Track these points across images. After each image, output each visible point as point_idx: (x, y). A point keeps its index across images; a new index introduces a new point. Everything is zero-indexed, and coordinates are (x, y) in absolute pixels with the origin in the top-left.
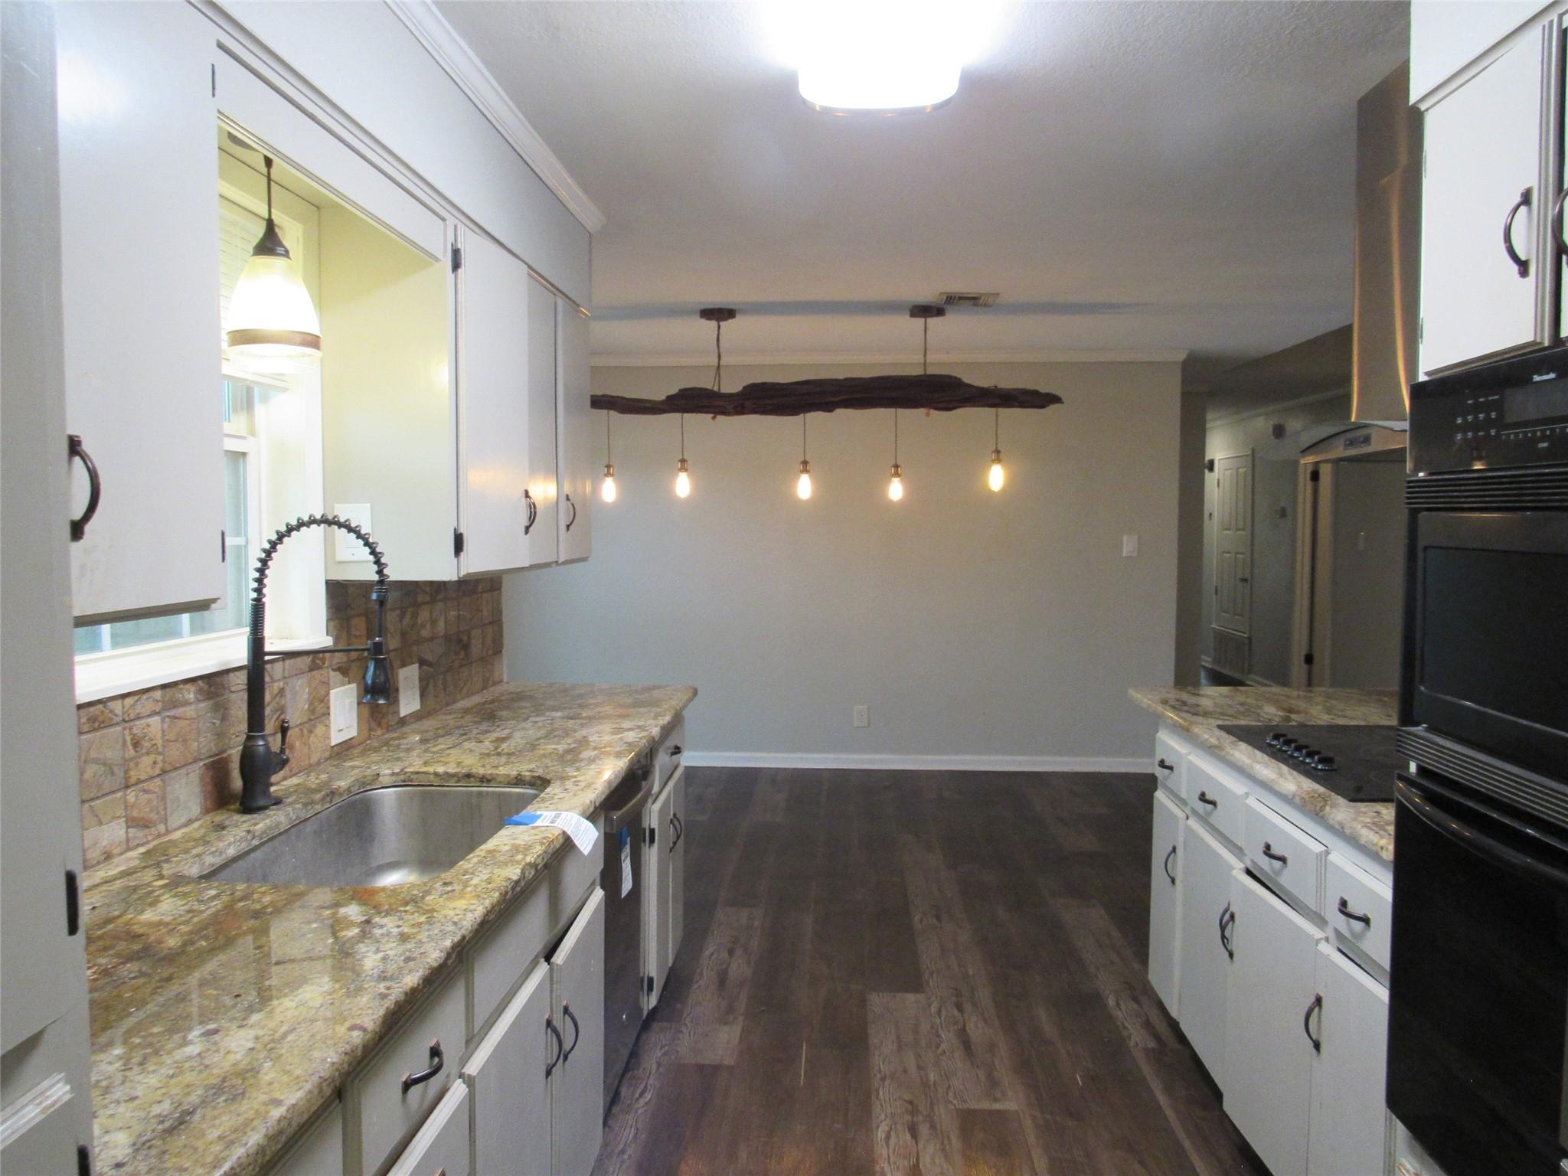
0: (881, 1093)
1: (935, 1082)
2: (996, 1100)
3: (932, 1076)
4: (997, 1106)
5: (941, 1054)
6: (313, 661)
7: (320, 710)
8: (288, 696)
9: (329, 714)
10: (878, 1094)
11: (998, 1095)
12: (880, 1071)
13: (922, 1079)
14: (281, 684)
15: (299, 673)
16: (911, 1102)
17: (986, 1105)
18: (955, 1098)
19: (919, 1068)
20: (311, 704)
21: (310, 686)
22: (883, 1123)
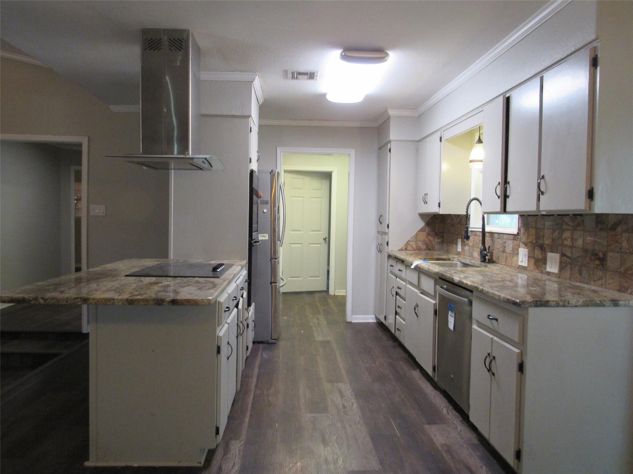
0: (359, 417)
1: (338, 422)
2: (314, 417)
3: (339, 424)
4: (313, 415)
5: (336, 434)
6: (514, 238)
7: (516, 252)
8: (506, 243)
9: (518, 255)
10: (360, 417)
11: (312, 419)
12: (361, 426)
13: (343, 423)
14: (505, 240)
15: (510, 239)
16: (346, 415)
17: (318, 415)
18: (329, 417)
19: (345, 428)
20: (513, 249)
21: (513, 244)
22: (355, 408)
